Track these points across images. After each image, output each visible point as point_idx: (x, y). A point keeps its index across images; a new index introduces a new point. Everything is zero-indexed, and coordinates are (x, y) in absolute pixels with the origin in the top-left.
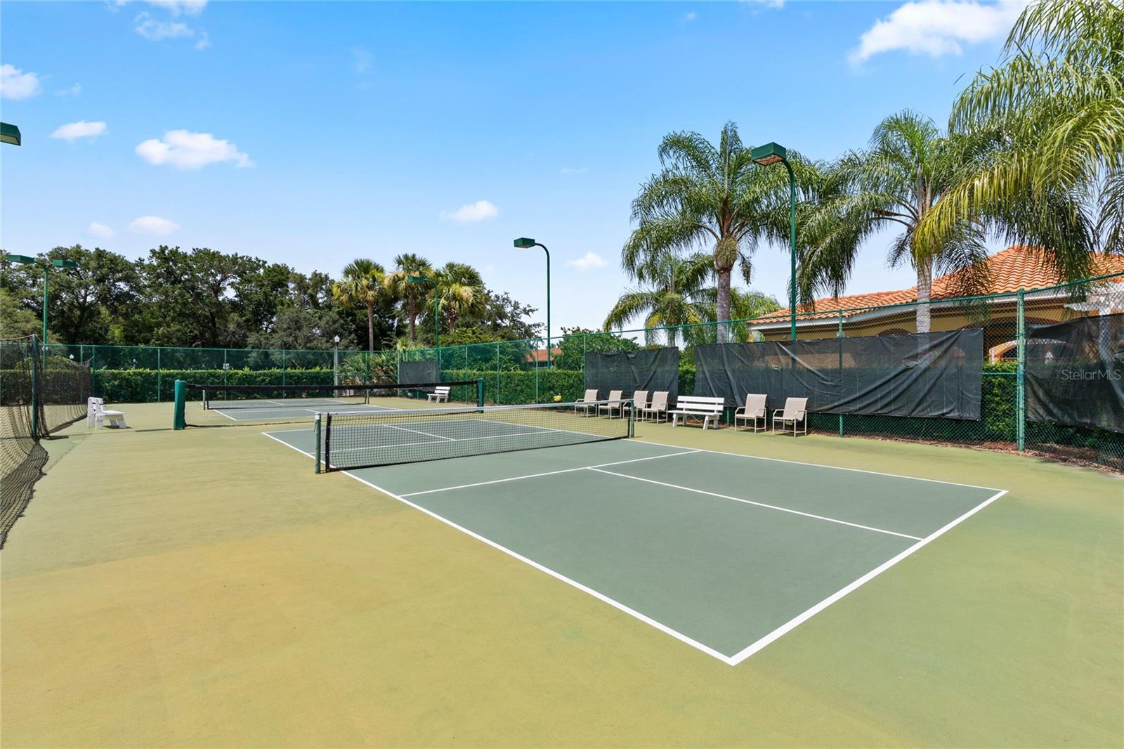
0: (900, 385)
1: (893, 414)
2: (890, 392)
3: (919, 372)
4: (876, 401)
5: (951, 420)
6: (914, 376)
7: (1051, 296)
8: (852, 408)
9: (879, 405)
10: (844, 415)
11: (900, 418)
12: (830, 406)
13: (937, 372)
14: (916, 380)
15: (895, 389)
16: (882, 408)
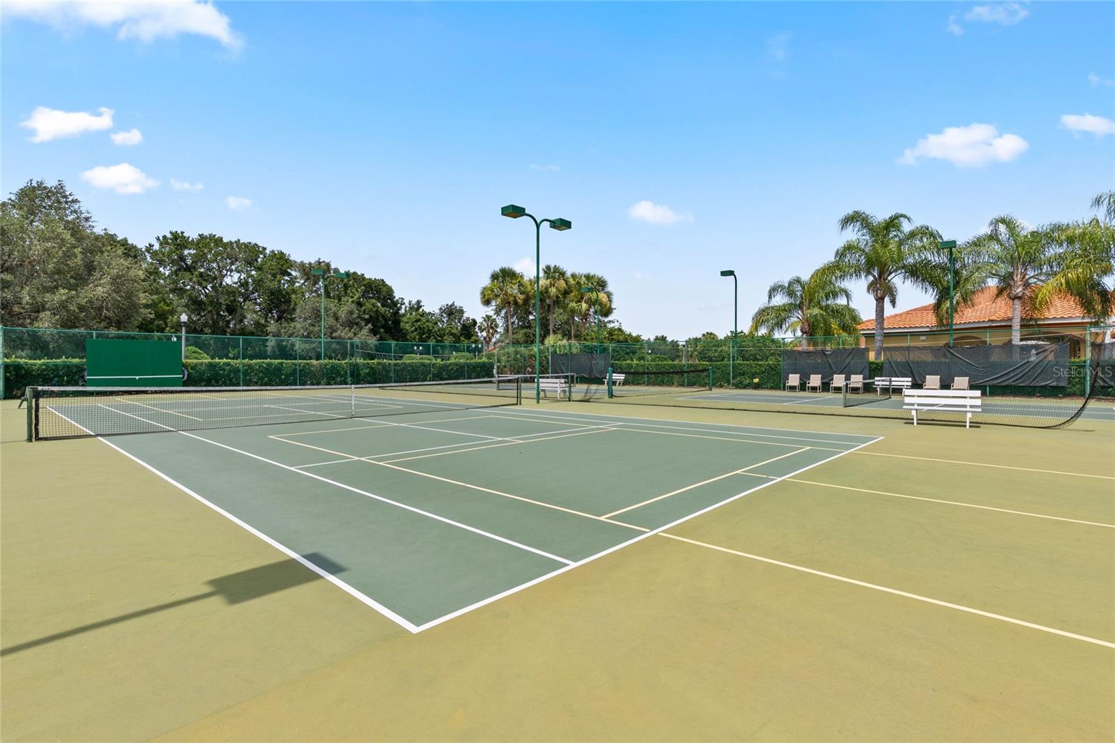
0: (1023, 370)
1: (1020, 385)
2: (1017, 374)
3: (1034, 364)
4: (1010, 378)
5: (1052, 387)
6: (1032, 366)
7: (1080, 321)
8: (995, 382)
9: (1012, 380)
10: (990, 386)
11: (1023, 387)
12: (982, 381)
13: (1045, 364)
14: (1032, 368)
15: (1021, 372)
16: (1013, 382)
